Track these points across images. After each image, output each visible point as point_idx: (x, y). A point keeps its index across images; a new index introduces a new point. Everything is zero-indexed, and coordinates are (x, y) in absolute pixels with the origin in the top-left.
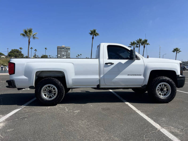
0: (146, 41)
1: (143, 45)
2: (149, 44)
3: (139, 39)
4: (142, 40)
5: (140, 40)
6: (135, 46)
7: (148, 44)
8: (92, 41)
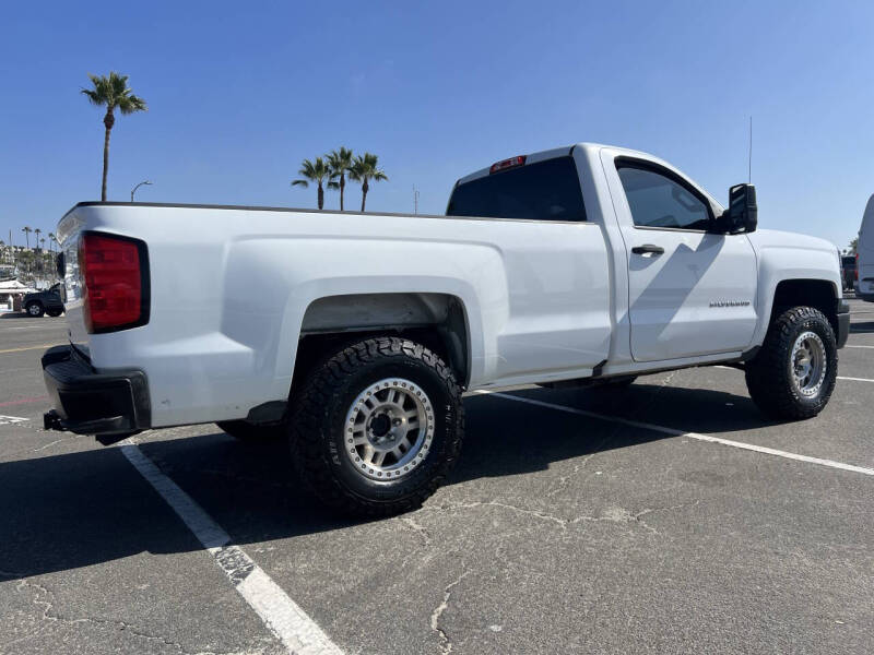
0: (371, 161)
1: (359, 179)
2: (385, 178)
3: (338, 152)
4: (355, 156)
5: (346, 156)
6: (325, 180)
7: (378, 177)
8: (107, 139)
